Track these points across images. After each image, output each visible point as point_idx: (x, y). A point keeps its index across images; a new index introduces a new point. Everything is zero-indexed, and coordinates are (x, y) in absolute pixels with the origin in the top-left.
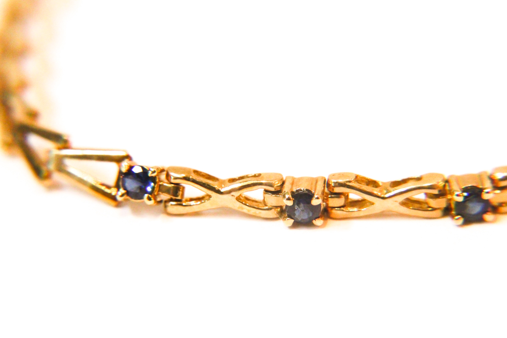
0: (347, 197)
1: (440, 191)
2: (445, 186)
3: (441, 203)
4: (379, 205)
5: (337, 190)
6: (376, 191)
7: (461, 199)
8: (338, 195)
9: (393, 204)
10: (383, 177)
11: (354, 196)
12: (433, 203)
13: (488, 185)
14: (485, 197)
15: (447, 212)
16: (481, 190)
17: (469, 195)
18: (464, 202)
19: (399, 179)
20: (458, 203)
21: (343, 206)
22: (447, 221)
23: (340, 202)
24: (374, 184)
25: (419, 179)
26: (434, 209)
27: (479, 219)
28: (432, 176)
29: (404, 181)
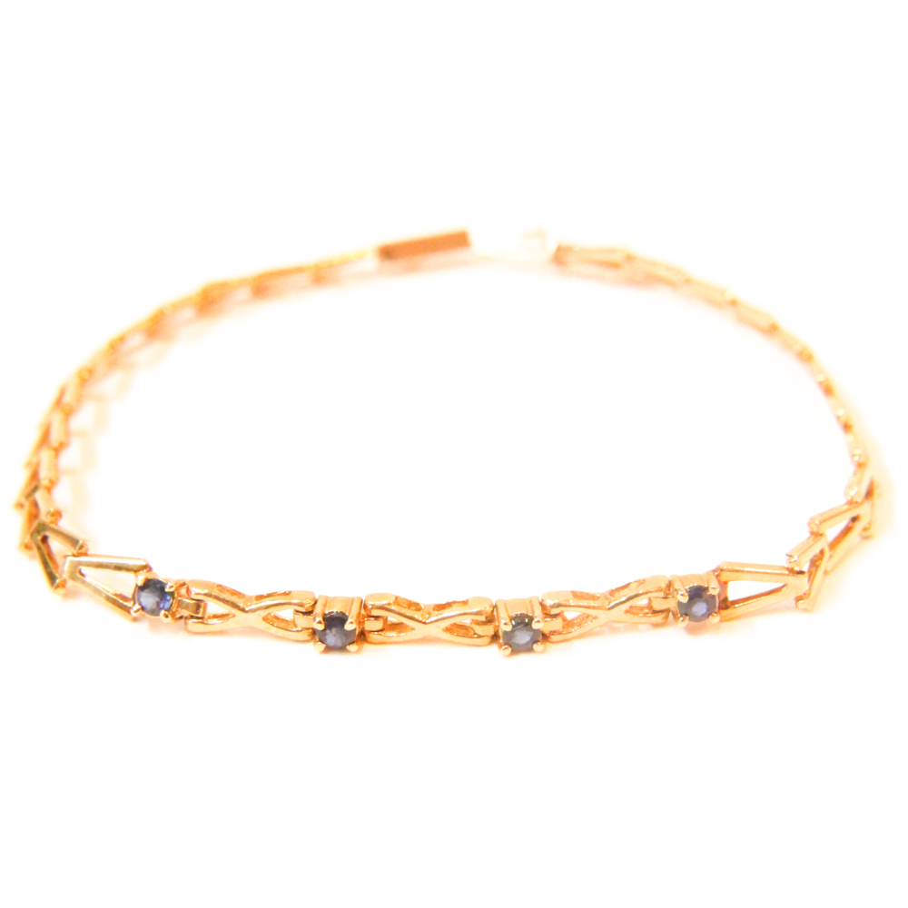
0: (386, 620)
1: (486, 617)
2: (493, 611)
3: (489, 630)
4: (420, 630)
5: (375, 613)
6: (417, 615)
7: (509, 628)
8: (377, 618)
9: (436, 630)
10: (427, 600)
11: (393, 618)
12: (479, 630)
13: (538, 613)
14: (535, 626)
15: (495, 637)
16: (531, 619)
17: (518, 624)
18: (513, 631)
19: (443, 602)
20: (505, 633)
21: (381, 630)
22: (494, 647)
23: (378, 625)
24: (417, 607)
25: (465, 603)
26: (480, 637)
27: (528, 648)
28: (479, 600)
29: (449, 605)
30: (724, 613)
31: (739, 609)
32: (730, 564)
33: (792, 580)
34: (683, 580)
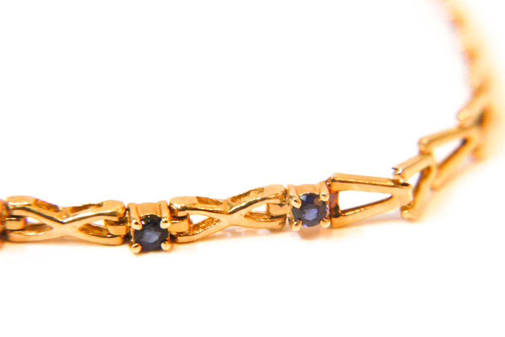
0: (26, 221)
1: (120, 218)
2: (125, 213)
3: (121, 230)
4: (58, 230)
5: (16, 213)
6: (55, 215)
7: (139, 227)
8: (18, 218)
9: (72, 230)
10: (64, 203)
11: (32, 219)
12: (112, 230)
13: (166, 214)
14: (163, 226)
15: (126, 239)
16: (160, 219)
17: (147, 224)
18: (142, 230)
19: (80, 204)
20: (136, 232)
21: (22, 230)
22: (126, 248)
23: (18, 225)
24: (54, 208)
25: (100, 205)
26: (113, 236)
27: (157, 248)
28: (112, 203)
29: (85, 207)
30: (335, 220)
31: (350, 217)
32: (341, 175)
33: (397, 191)
34: (297, 189)
